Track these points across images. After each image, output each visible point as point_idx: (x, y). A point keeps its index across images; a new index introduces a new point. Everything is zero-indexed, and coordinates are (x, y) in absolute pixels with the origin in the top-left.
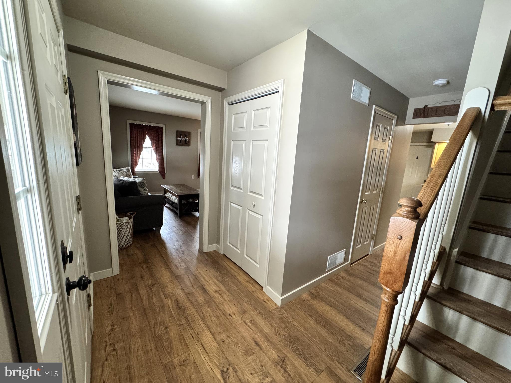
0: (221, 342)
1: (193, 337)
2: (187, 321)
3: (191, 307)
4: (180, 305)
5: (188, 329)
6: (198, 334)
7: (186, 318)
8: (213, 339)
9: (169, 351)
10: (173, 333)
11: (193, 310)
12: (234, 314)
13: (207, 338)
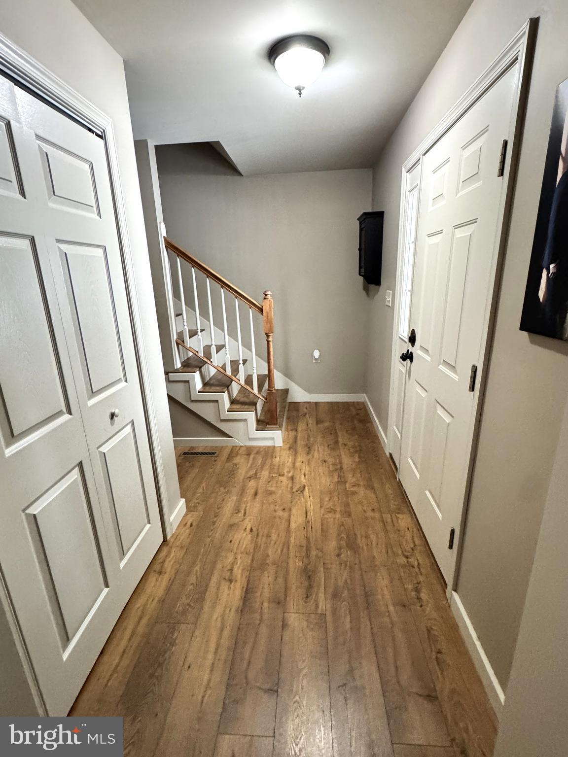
0: (286, 510)
1: (312, 528)
2: (308, 550)
3: (291, 569)
4: (306, 583)
5: (312, 540)
6: (304, 528)
7: (308, 556)
8: (292, 516)
9: (342, 527)
10: (333, 544)
11: (291, 562)
12: (246, 529)
13: (297, 519)
